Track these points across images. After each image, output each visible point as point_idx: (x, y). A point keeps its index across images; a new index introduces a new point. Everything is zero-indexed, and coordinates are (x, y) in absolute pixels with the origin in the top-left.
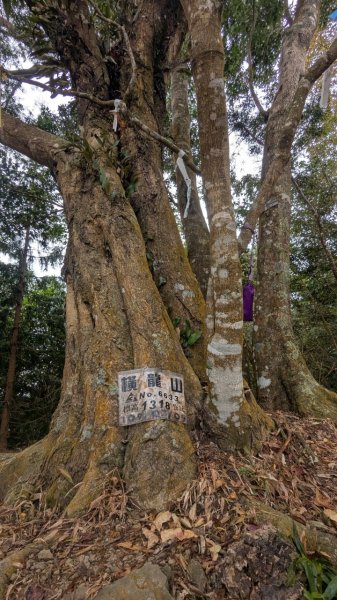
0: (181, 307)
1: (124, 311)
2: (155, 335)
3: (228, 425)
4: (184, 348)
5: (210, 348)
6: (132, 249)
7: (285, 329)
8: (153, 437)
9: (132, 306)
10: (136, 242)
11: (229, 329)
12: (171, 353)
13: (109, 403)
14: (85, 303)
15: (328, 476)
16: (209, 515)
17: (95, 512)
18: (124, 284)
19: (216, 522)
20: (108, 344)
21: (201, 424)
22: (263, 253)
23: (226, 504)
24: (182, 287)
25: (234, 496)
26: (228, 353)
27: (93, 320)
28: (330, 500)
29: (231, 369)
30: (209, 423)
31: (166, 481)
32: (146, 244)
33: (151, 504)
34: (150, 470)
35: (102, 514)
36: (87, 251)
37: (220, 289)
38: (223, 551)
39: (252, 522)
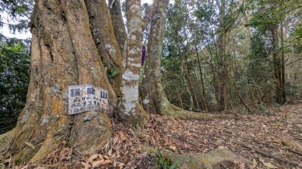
0: (108, 57)
1: (74, 53)
2: (92, 68)
3: (129, 115)
4: (109, 78)
5: (124, 77)
6: (81, 18)
7: (158, 77)
8: (89, 119)
9: (79, 50)
10: (83, 15)
11: (134, 67)
12: (101, 79)
13: (61, 103)
14: (47, 45)
15: (171, 136)
16: (118, 153)
17: (51, 159)
18: (75, 37)
19: (122, 155)
20: (63, 70)
21: (116, 115)
22: (151, 40)
23: (127, 147)
24: (110, 46)
25: (131, 144)
26: (133, 79)
27: (52, 56)
28: (171, 143)
29: (133, 87)
30: (120, 114)
31: (96, 140)
32: (90, 18)
33: (87, 152)
34: (87, 135)
35: (56, 160)
36: (49, 14)
37: (131, 46)
38: (125, 165)
39: (139, 152)
